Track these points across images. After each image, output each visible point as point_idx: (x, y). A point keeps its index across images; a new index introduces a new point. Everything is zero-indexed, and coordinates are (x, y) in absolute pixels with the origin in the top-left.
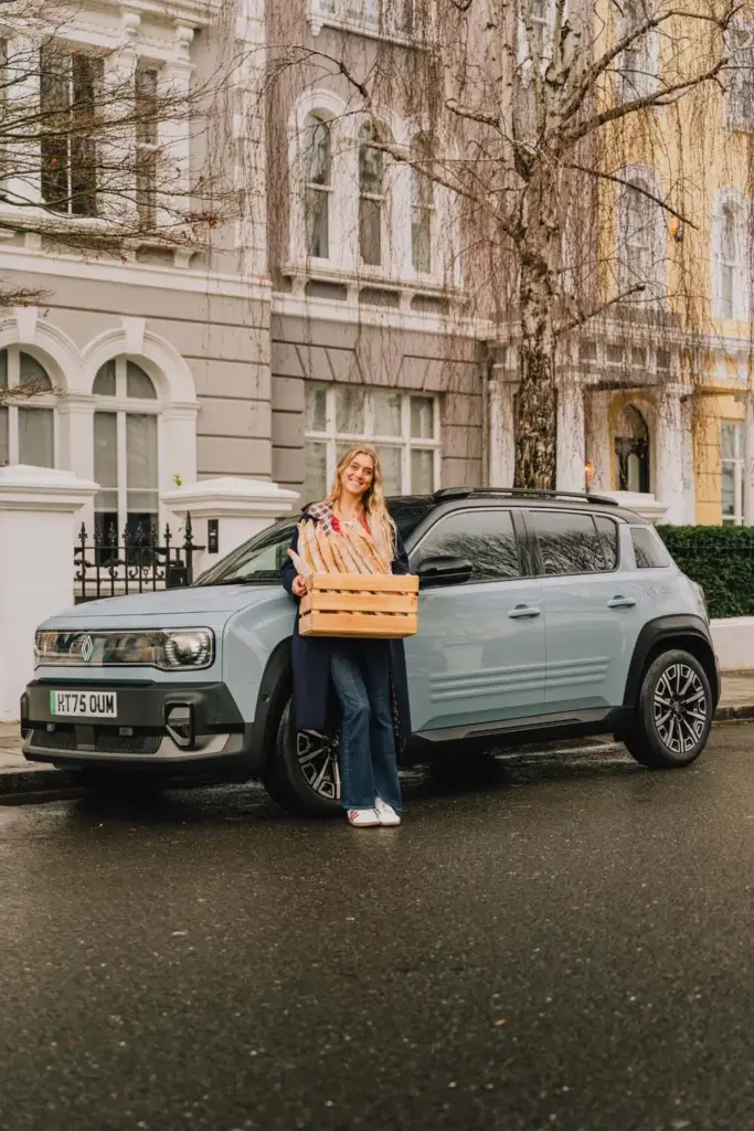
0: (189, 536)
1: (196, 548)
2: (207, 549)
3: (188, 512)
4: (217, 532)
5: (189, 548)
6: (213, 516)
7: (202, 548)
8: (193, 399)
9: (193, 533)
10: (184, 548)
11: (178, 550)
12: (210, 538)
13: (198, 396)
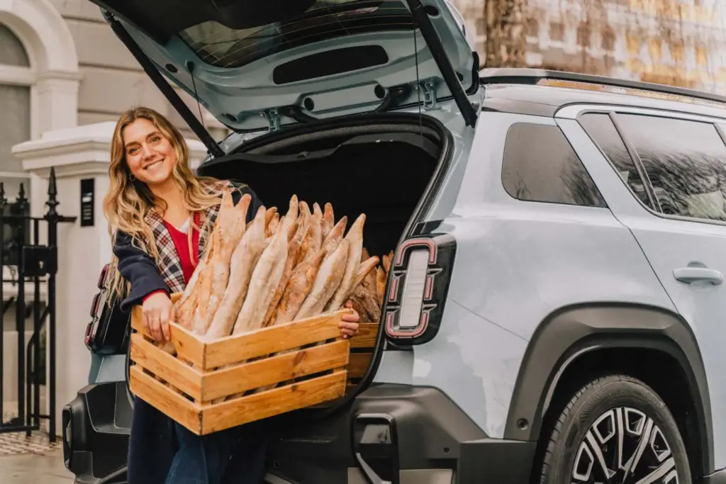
0: (52, 203)
1: (63, 219)
2: (78, 221)
3: (53, 170)
4: (93, 197)
5: (53, 219)
6: (86, 173)
7: (72, 220)
8: (74, 68)
9: (58, 198)
10: (46, 218)
11: (37, 221)
12: (83, 205)
13: (82, 65)
